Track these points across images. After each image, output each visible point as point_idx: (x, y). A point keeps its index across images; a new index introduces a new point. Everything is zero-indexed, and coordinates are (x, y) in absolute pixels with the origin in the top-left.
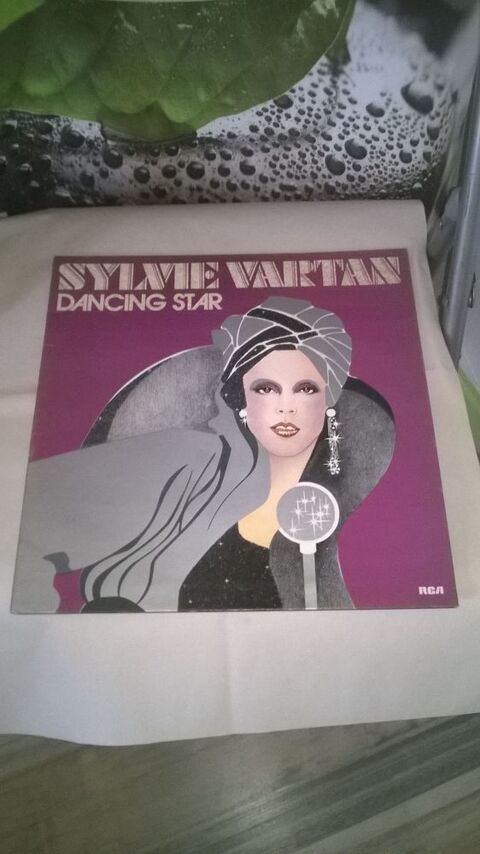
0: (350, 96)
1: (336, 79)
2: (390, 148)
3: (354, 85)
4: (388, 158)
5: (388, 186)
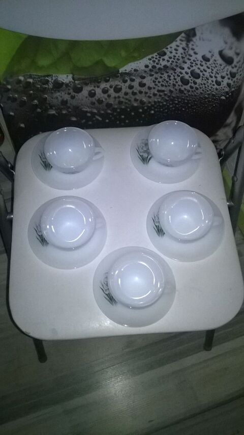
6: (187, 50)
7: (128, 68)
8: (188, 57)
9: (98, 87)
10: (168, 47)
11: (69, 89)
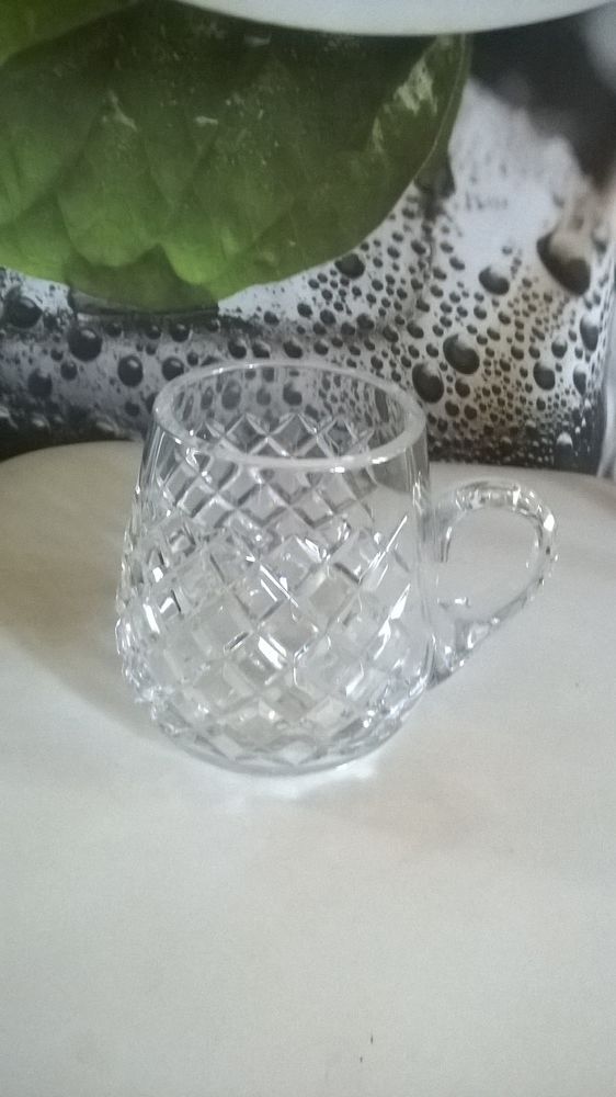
0: (453, 255)
1: (431, 225)
2: (518, 355)
3: (460, 234)
4: (514, 375)
5: (514, 432)
6: (428, 251)
7: (245, 302)
8: (433, 281)
9: (151, 351)
10: (370, 240)
11: (57, 340)
